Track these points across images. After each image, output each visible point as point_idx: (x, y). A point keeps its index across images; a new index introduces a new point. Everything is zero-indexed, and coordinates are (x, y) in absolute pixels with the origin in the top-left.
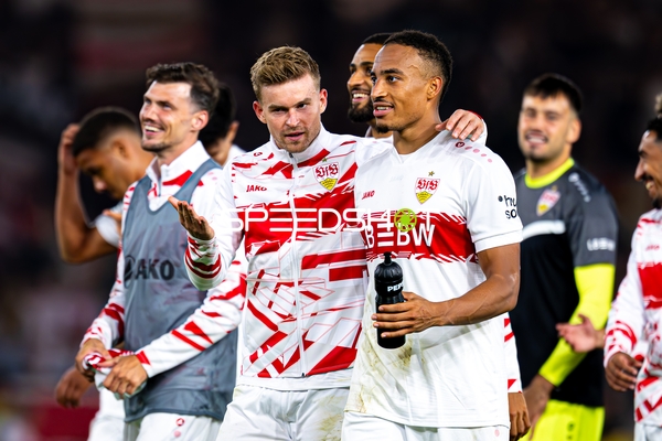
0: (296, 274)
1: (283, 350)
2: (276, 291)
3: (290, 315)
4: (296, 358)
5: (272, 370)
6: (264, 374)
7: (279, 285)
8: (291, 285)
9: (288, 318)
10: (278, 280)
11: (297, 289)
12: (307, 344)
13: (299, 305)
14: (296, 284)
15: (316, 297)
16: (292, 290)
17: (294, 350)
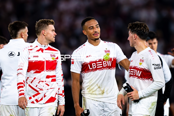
0: (44, 79)
1: (38, 97)
2: (39, 83)
3: (42, 89)
4: (42, 99)
5: (35, 102)
6: (33, 102)
7: (40, 81)
8: (43, 82)
9: (41, 89)
10: (40, 80)
11: (44, 83)
12: (45, 96)
13: (44, 87)
14: (44, 81)
15: (48, 85)
16: (43, 83)
17: (42, 97)
